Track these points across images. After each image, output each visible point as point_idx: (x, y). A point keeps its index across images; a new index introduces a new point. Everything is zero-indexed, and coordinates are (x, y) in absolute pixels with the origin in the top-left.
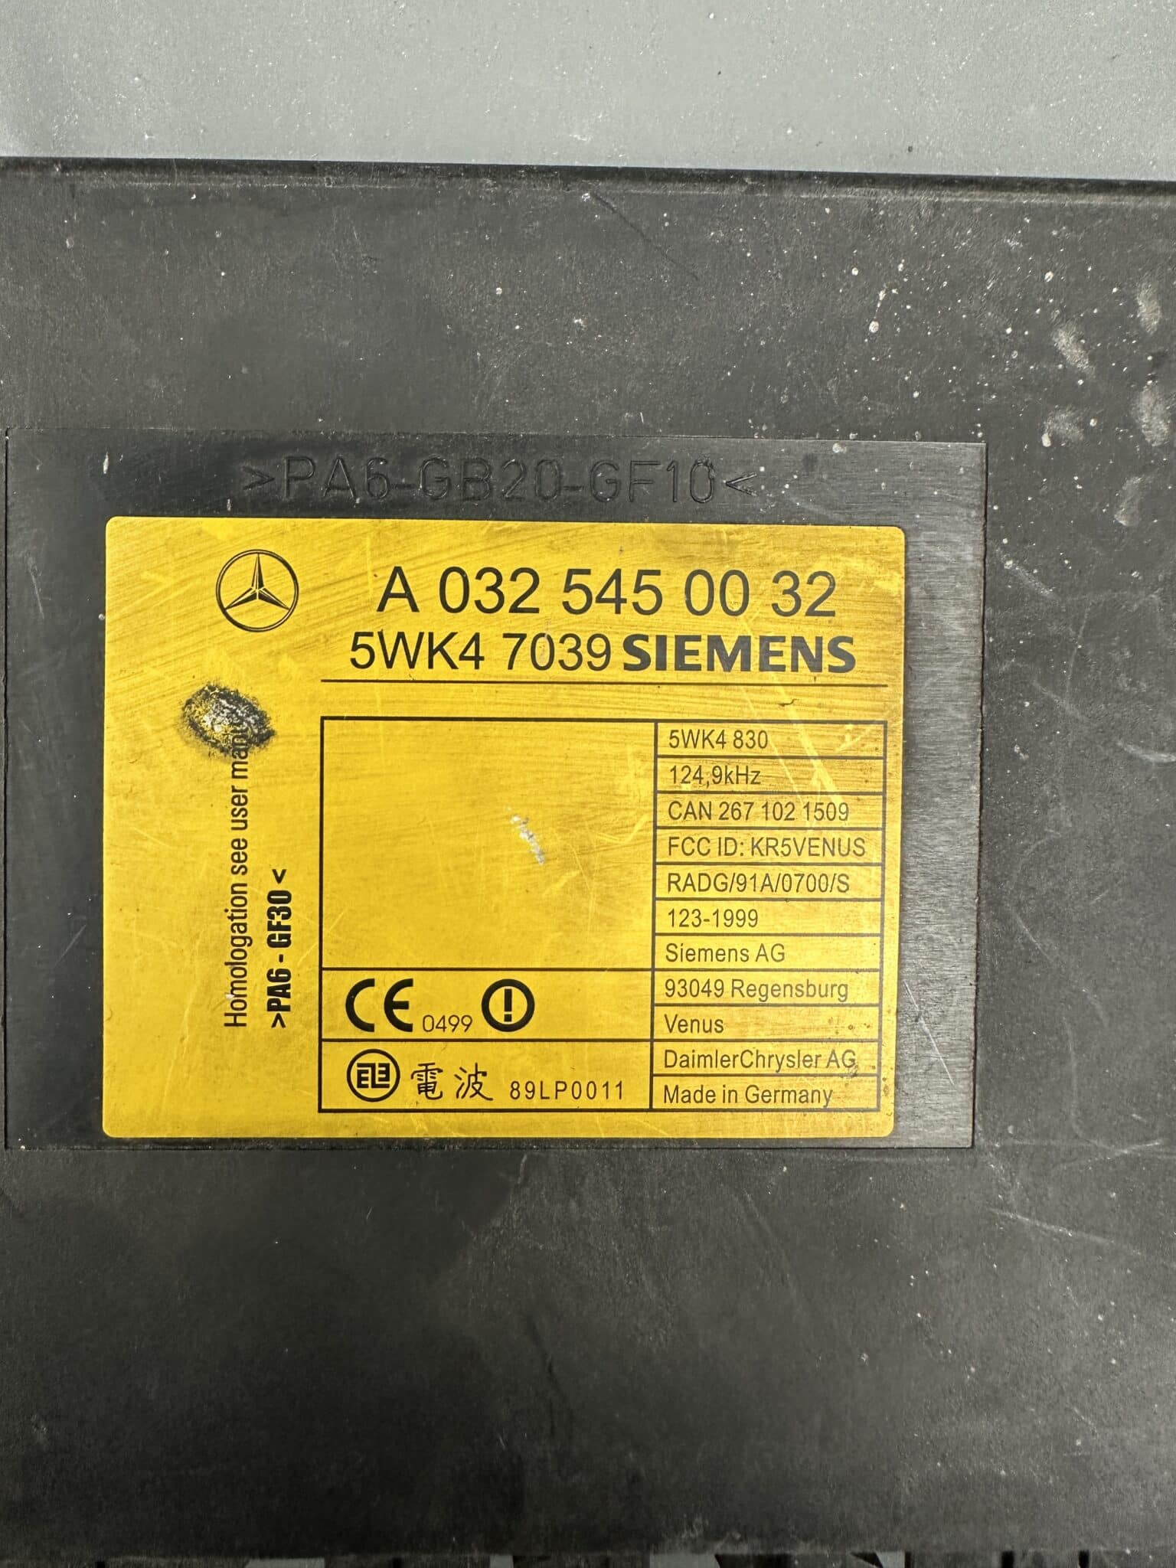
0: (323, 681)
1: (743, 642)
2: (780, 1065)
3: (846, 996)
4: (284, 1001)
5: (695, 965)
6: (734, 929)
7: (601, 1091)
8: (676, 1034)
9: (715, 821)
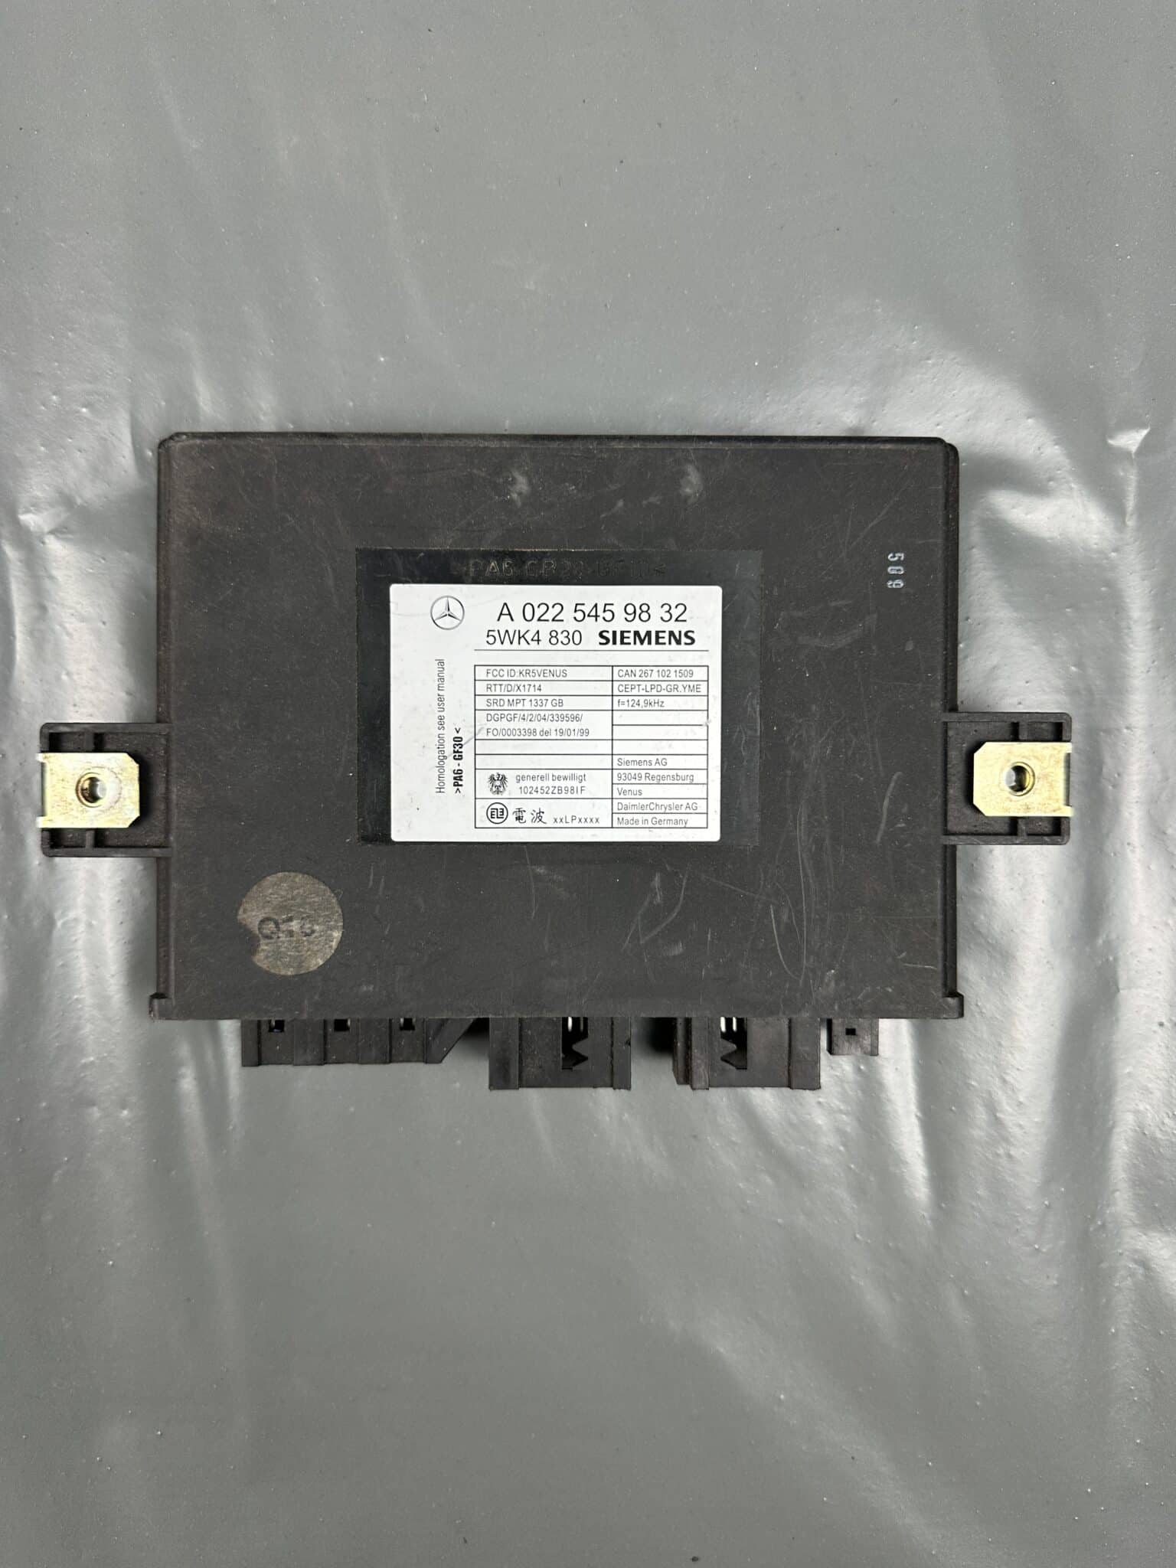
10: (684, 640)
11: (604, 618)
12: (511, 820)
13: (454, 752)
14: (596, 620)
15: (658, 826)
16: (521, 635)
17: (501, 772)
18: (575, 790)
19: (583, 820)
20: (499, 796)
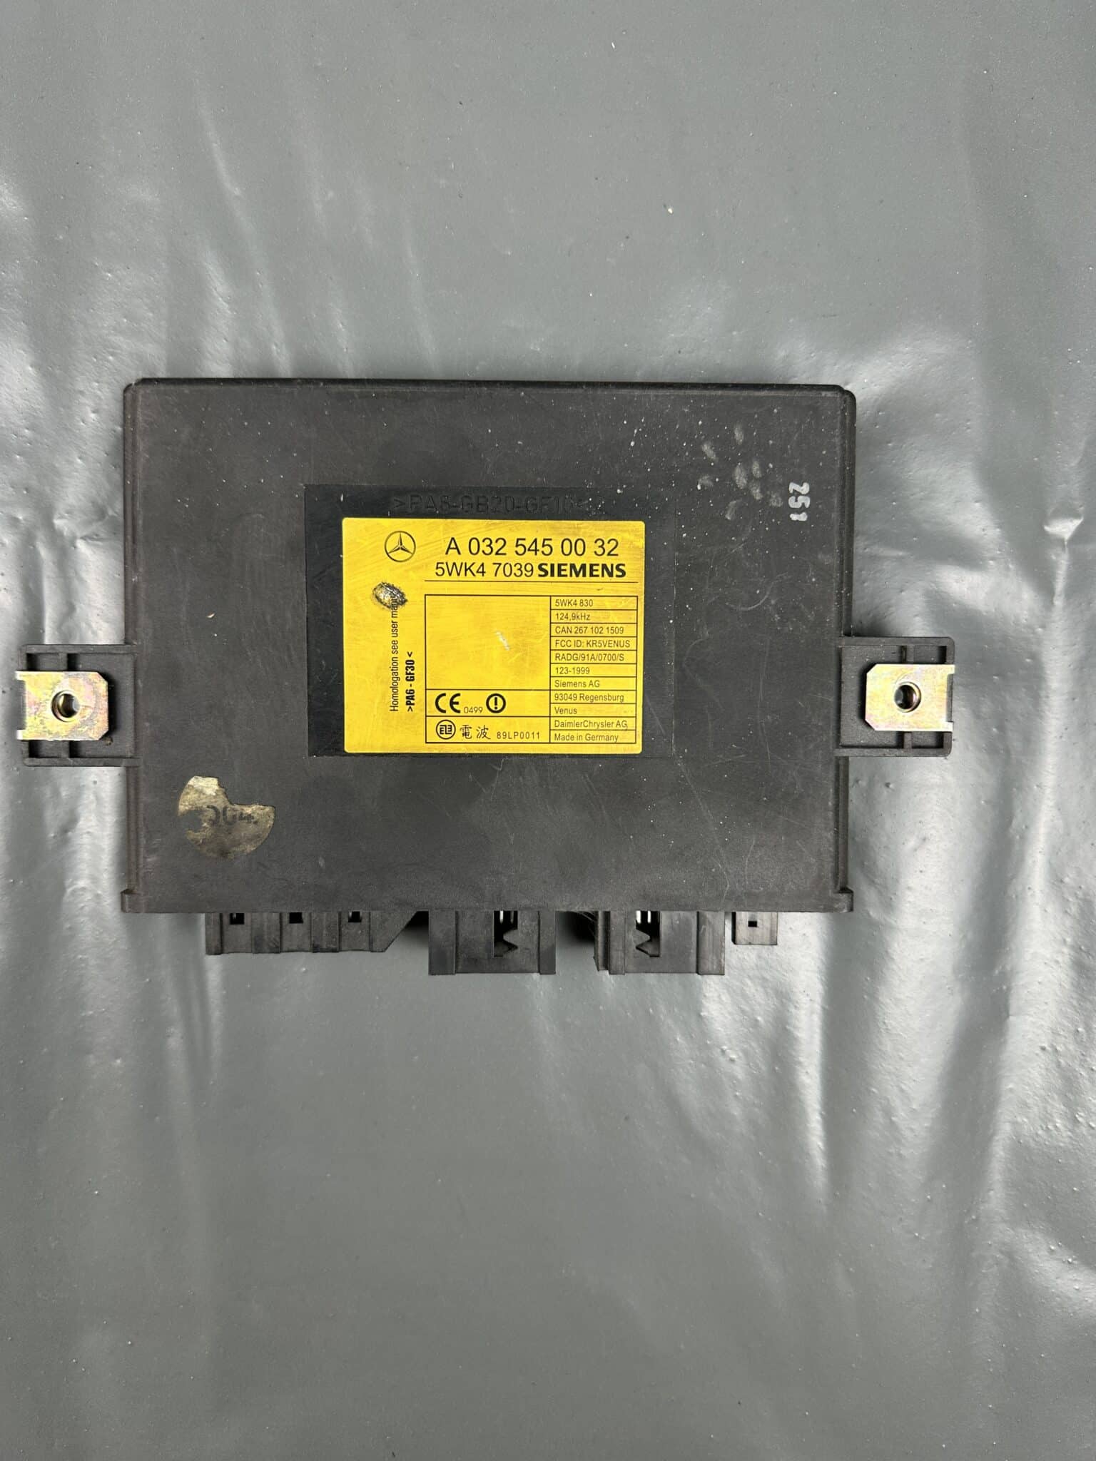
0: (426, 581)
1: (583, 566)
2: (598, 726)
3: (623, 700)
4: (412, 702)
5: (566, 688)
6: (580, 675)
7: (531, 735)
8: (559, 714)
9: (573, 634)
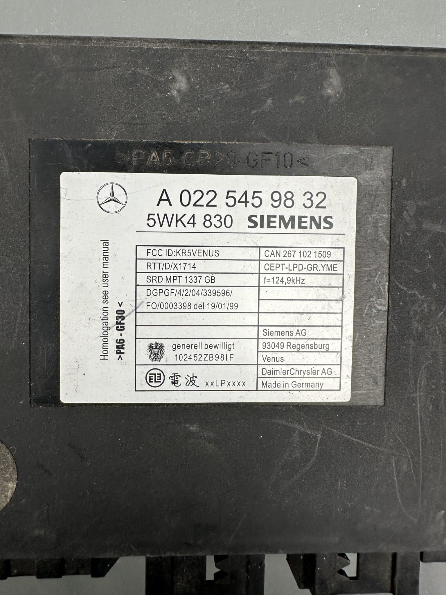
10: (323, 224)
11: (253, 204)
12: (168, 384)
13: (117, 323)
14: (246, 206)
15: (297, 388)
16: (178, 219)
17: (159, 341)
18: (225, 357)
19: (231, 384)
20: (157, 363)
